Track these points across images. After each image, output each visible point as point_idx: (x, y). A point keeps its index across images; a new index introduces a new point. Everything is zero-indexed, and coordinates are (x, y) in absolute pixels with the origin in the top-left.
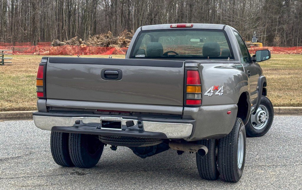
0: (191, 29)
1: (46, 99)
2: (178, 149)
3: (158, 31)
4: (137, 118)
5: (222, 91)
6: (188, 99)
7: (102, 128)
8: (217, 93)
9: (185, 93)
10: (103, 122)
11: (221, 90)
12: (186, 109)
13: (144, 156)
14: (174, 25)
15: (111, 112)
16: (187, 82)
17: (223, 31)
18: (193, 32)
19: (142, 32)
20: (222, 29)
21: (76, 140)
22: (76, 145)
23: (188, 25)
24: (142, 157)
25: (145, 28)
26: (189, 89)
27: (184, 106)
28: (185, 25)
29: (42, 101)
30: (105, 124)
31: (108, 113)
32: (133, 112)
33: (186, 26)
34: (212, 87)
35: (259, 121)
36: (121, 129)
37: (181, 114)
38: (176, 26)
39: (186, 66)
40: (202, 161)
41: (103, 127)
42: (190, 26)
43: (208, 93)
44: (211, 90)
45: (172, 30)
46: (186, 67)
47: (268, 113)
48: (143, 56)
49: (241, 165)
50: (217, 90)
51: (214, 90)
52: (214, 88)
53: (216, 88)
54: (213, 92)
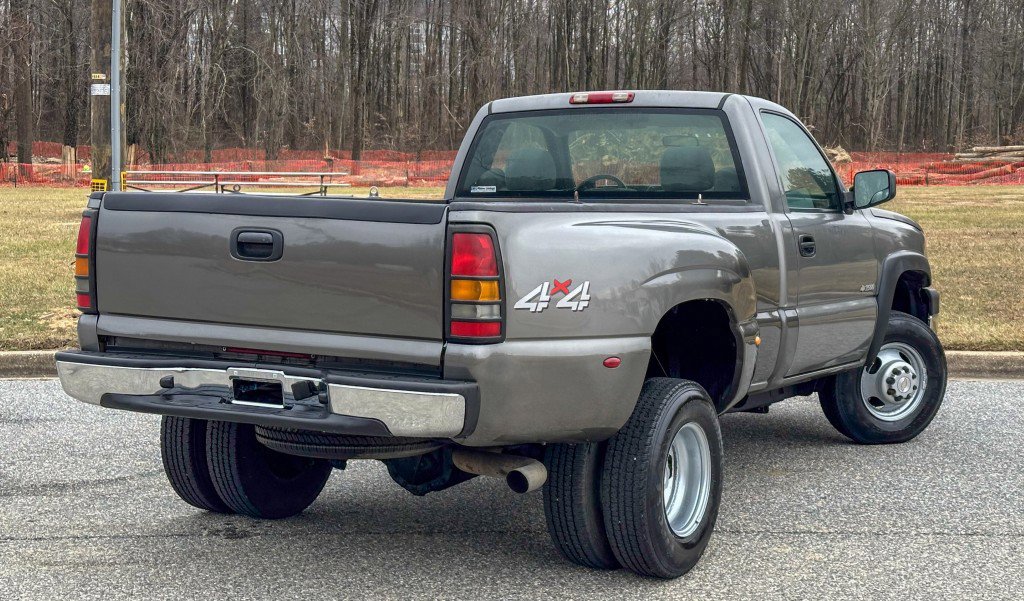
0: (628, 109)
1: (97, 314)
2: (471, 468)
3: (535, 115)
4: (318, 372)
5: (585, 296)
6: (453, 320)
7: (234, 402)
8: (563, 302)
9: (447, 302)
10: (238, 383)
11: (581, 292)
12: (453, 349)
13: (420, 487)
14: (581, 96)
16: (454, 268)
17: (718, 113)
18: (634, 115)
19: (492, 116)
20: (716, 106)
21: (226, 435)
22: (225, 450)
23: (620, 94)
24: (415, 492)
25: (500, 105)
26: (461, 290)
27: (445, 341)
28: (612, 95)
29: (90, 320)
30: (243, 389)
31: (255, 357)
32: (317, 356)
33: (614, 98)
34: (546, 284)
35: (889, 393)
36: (282, 407)
37: (438, 363)
38: (586, 100)
39: (450, 219)
40: (555, 508)
41: (237, 399)
42: (626, 98)
43: (529, 301)
44: (540, 294)
45: (574, 110)
46: (452, 223)
47: (925, 370)
48: (493, 189)
49: (696, 526)
50: (566, 293)
51: (552, 294)
52: (553, 286)
53: (561, 288)
54: (547, 298)
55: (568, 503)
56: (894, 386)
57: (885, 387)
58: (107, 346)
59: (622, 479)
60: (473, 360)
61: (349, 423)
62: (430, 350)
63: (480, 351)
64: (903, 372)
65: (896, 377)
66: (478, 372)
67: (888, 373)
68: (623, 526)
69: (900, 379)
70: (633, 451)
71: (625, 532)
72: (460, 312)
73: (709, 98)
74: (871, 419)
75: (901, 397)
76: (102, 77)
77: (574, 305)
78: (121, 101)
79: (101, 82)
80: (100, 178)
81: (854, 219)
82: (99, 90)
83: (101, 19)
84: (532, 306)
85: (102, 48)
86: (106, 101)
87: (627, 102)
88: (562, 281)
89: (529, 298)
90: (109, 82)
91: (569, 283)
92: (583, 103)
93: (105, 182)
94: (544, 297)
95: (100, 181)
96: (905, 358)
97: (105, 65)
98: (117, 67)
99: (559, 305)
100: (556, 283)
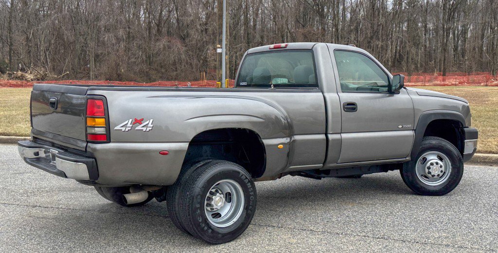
0: (285, 50)
5: (150, 125)
6: (90, 134)
8: (139, 127)
9: (86, 126)
11: (148, 124)
12: (89, 145)
16: (88, 113)
17: (311, 51)
18: (287, 53)
19: (248, 55)
20: (310, 48)
25: (251, 50)
27: (88, 142)
33: (281, 46)
34: (131, 120)
35: (429, 173)
37: (85, 150)
38: (273, 47)
39: (87, 93)
44: (127, 124)
45: (270, 52)
46: (89, 95)
47: (450, 164)
48: (246, 83)
50: (141, 124)
51: (134, 124)
52: (134, 121)
53: (138, 122)
54: (131, 126)
56: (430, 170)
57: (427, 170)
59: (184, 201)
60: (95, 150)
61: (58, 172)
63: (99, 146)
64: (435, 164)
65: (431, 166)
69: (434, 167)
72: (89, 131)
73: (309, 45)
74: (421, 184)
75: (434, 176)
76: (219, 46)
77: (144, 129)
78: (226, 54)
82: (219, 51)
84: (123, 129)
85: (219, 36)
86: (221, 54)
87: (285, 47)
88: (139, 119)
89: (121, 126)
90: (222, 48)
91: (142, 120)
93: (220, 83)
94: (129, 125)
97: (220, 42)
98: (224, 42)
99: (137, 128)
100: (136, 120)
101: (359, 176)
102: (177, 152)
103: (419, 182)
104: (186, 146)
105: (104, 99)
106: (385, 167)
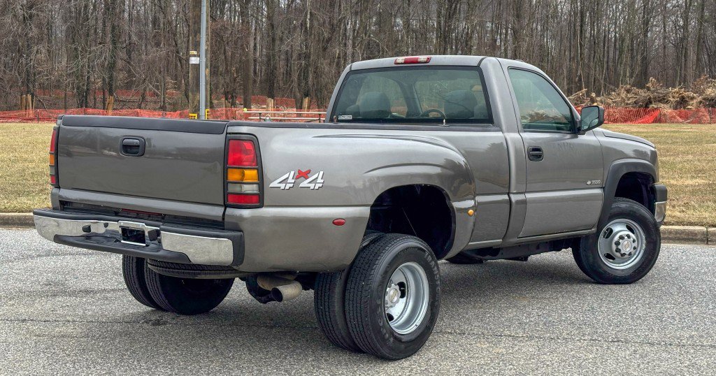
0: (428, 67)
1: (59, 188)
3: (375, 71)
5: (320, 180)
6: (232, 193)
7: (122, 241)
8: (305, 183)
9: (226, 183)
10: (124, 230)
11: (317, 178)
12: (230, 211)
14: (401, 59)
15: (138, 214)
16: (229, 162)
17: (477, 69)
18: (430, 71)
19: (352, 72)
20: (476, 65)
23: (422, 58)
25: (358, 65)
26: (234, 175)
27: (226, 206)
28: (418, 58)
29: (56, 190)
31: (135, 215)
32: (165, 215)
33: (419, 60)
34: (292, 173)
35: (616, 251)
36: (144, 245)
37: (220, 219)
38: (403, 61)
39: (229, 131)
40: (321, 313)
41: (124, 240)
42: (426, 60)
43: (280, 183)
44: (288, 178)
45: (397, 68)
46: (230, 133)
47: (644, 237)
48: (349, 117)
49: (415, 327)
50: (307, 178)
51: (297, 178)
52: (297, 174)
53: (303, 175)
54: (293, 181)
55: (327, 310)
56: (620, 247)
57: (614, 247)
58: (64, 207)
59: (355, 296)
60: (241, 218)
61: (169, 255)
62: (216, 212)
63: (246, 213)
64: (626, 238)
65: (621, 241)
66: (244, 226)
67: (616, 238)
68: (357, 325)
69: (624, 242)
70: (363, 278)
71: (358, 330)
72: (232, 189)
73: (472, 60)
74: (605, 268)
75: (625, 254)
76: (195, 53)
77: (312, 186)
78: (206, 67)
79: (194, 56)
80: (193, 113)
81: (586, 138)
82: (194, 61)
83: (195, 18)
84: (282, 186)
85: (195, 36)
86: (197, 67)
87: (426, 62)
88: (304, 170)
89: (278, 181)
90: (199, 56)
91: (309, 172)
92: (402, 63)
93: (196, 115)
94: (291, 180)
95: (193, 115)
96: (630, 229)
97: (197, 46)
98: (203, 47)
99: (301, 185)
100: (300, 172)
101: (526, 259)
102: (356, 220)
103: (602, 265)
104: (365, 211)
105: (253, 139)
106: (556, 245)
